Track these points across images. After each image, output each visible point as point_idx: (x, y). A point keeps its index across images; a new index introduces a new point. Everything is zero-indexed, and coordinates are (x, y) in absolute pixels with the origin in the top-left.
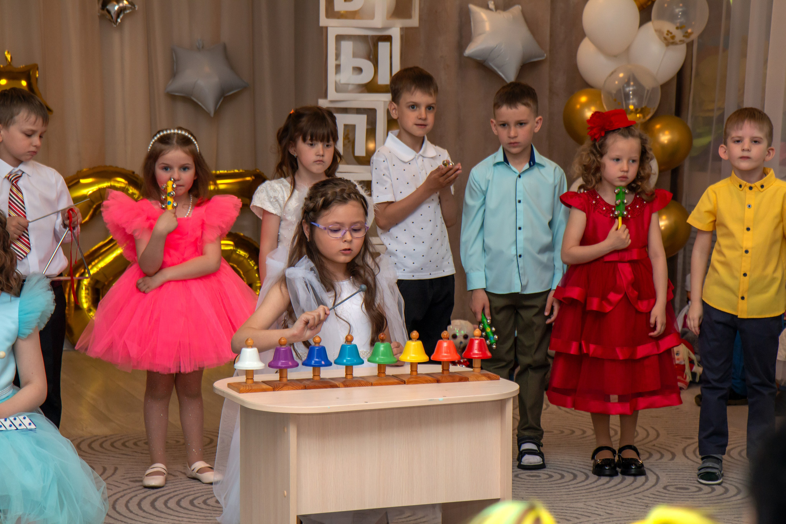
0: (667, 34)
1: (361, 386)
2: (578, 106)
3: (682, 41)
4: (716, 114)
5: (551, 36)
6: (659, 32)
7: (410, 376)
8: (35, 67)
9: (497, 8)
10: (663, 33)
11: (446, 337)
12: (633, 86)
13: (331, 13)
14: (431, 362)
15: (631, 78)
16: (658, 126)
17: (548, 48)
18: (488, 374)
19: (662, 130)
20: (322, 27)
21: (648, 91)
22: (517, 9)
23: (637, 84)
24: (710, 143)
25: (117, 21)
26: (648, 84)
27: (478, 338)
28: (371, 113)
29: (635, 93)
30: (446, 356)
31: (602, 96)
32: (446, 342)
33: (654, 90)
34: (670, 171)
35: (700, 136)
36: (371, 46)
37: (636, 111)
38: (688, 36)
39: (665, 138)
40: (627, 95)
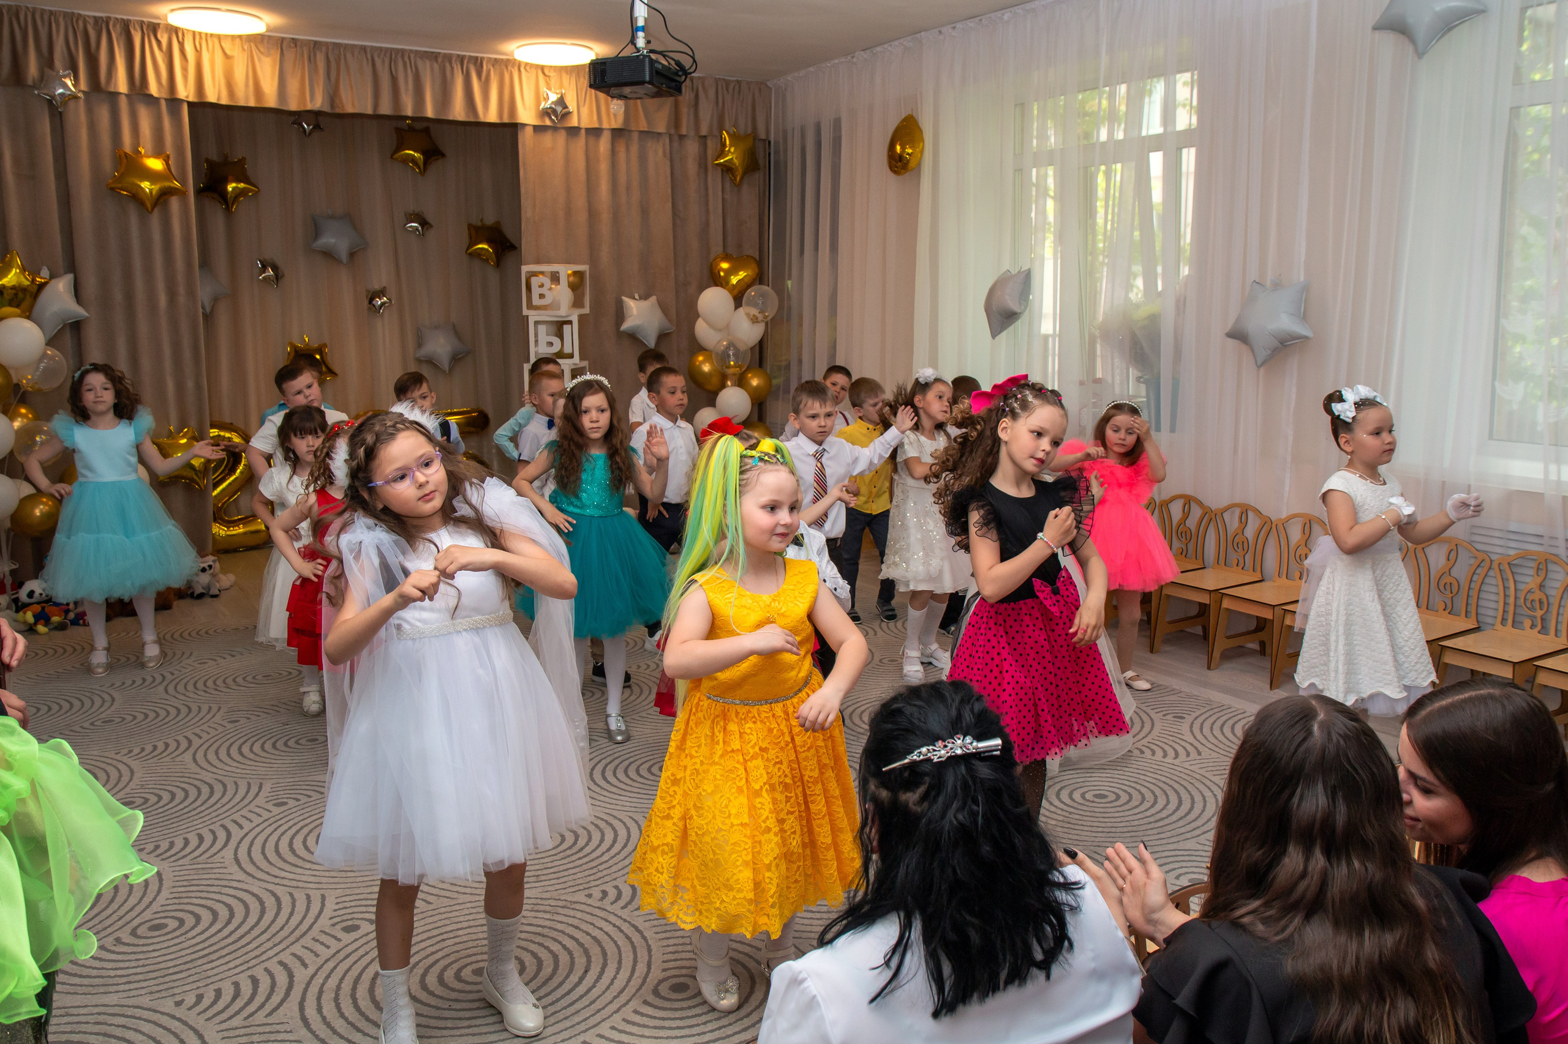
0: (753, 316)
3: (762, 321)
5: (677, 315)
6: (748, 315)
8: (325, 345)
9: (641, 298)
12: (732, 350)
13: (530, 306)
16: (750, 374)
17: (675, 324)
19: (752, 377)
20: (525, 316)
21: (742, 352)
22: (653, 299)
23: (736, 348)
24: (781, 383)
25: (379, 311)
26: (742, 348)
29: (733, 354)
33: (745, 351)
35: (775, 377)
36: (558, 327)
37: (735, 366)
38: (766, 317)
39: (755, 382)
40: (729, 356)
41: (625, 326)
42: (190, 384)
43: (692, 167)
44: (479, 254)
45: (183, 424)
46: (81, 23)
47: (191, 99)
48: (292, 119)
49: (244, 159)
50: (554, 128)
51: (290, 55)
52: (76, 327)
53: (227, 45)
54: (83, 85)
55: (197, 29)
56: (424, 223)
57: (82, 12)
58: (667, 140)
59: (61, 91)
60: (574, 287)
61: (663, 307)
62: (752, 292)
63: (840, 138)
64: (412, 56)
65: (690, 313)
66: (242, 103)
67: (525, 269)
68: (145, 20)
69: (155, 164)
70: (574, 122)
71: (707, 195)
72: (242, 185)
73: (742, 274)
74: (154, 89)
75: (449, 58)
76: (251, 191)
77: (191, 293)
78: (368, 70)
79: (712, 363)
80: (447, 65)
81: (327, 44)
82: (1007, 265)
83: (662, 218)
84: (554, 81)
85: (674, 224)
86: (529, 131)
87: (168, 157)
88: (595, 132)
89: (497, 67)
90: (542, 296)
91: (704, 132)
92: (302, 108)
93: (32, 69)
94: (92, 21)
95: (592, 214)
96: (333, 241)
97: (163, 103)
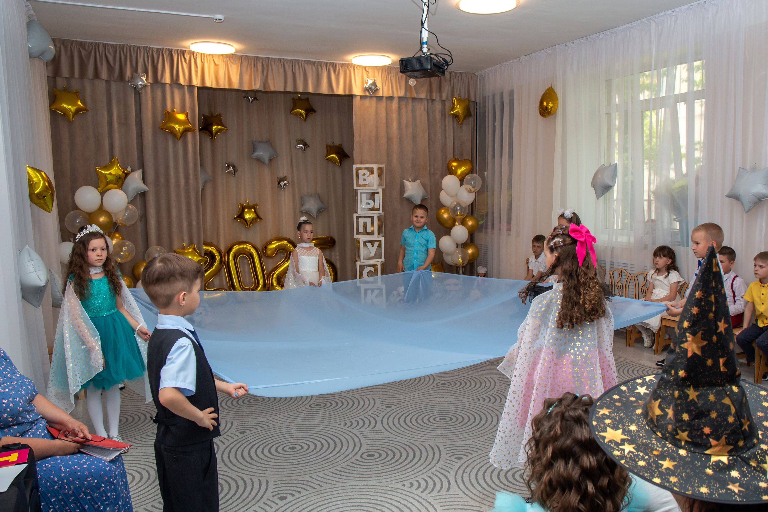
0: (469, 189)
2: (442, 214)
3: (474, 192)
4: (485, 213)
5: (431, 190)
6: (466, 189)
8: (257, 205)
9: (412, 181)
12: (459, 206)
13: (358, 185)
15: (458, 204)
16: (467, 219)
17: (429, 194)
19: (469, 221)
20: (355, 190)
21: (464, 208)
22: (418, 181)
23: (461, 206)
24: (483, 223)
25: (283, 188)
26: (464, 205)
28: (372, 218)
29: (460, 209)
31: (449, 210)
33: (466, 207)
35: (480, 221)
36: (372, 195)
37: (460, 215)
38: (475, 190)
39: (470, 223)
40: (457, 210)
41: (405, 195)
42: (194, 223)
43: (438, 115)
44: (331, 160)
45: (191, 243)
46: (151, 51)
47: (198, 86)
48: (244, 94)
49: (220, 114)
50: (370, 97)
51: (245, 64)
52: (143, 195)
53: (216, 60)
54: (150, 80)
55: (203, 52)
56: (305, 145)
57: (151, 46)
58: (426, 102)
59: (140, 83)
60: (380, 175)
61: (424, 185)
62: (468, 177)
63: (513, 99)
64: (303, 63)
65: (438, 188)
66: (222, 87)
67: (355, 166)
68: (180, 49)
69: (181, 117)
70: (380, 94)
71: (445, 129)
72: (219, 127)
73: (463, 169)
74: (182, 81)
75: (320, 63)
76: (223, 129)
77: (196, 179)
78: (282, 70)
79: (449, 214)
80: (319, 67)
81: (262, 58)
82: (603, 161)
83: (423, 142)
84: (370, 74)
85: (429, 144)
86: (358, 98)
87: (187, 113)
88: (390, 99)
89: (343, 67)
90: (364, 180)
91: (444, 98)
92: (250, 89)
93: (128, 73)
94: (155, 50)
95: (389, 139)
96: (261, 153)
97: (186, 87)
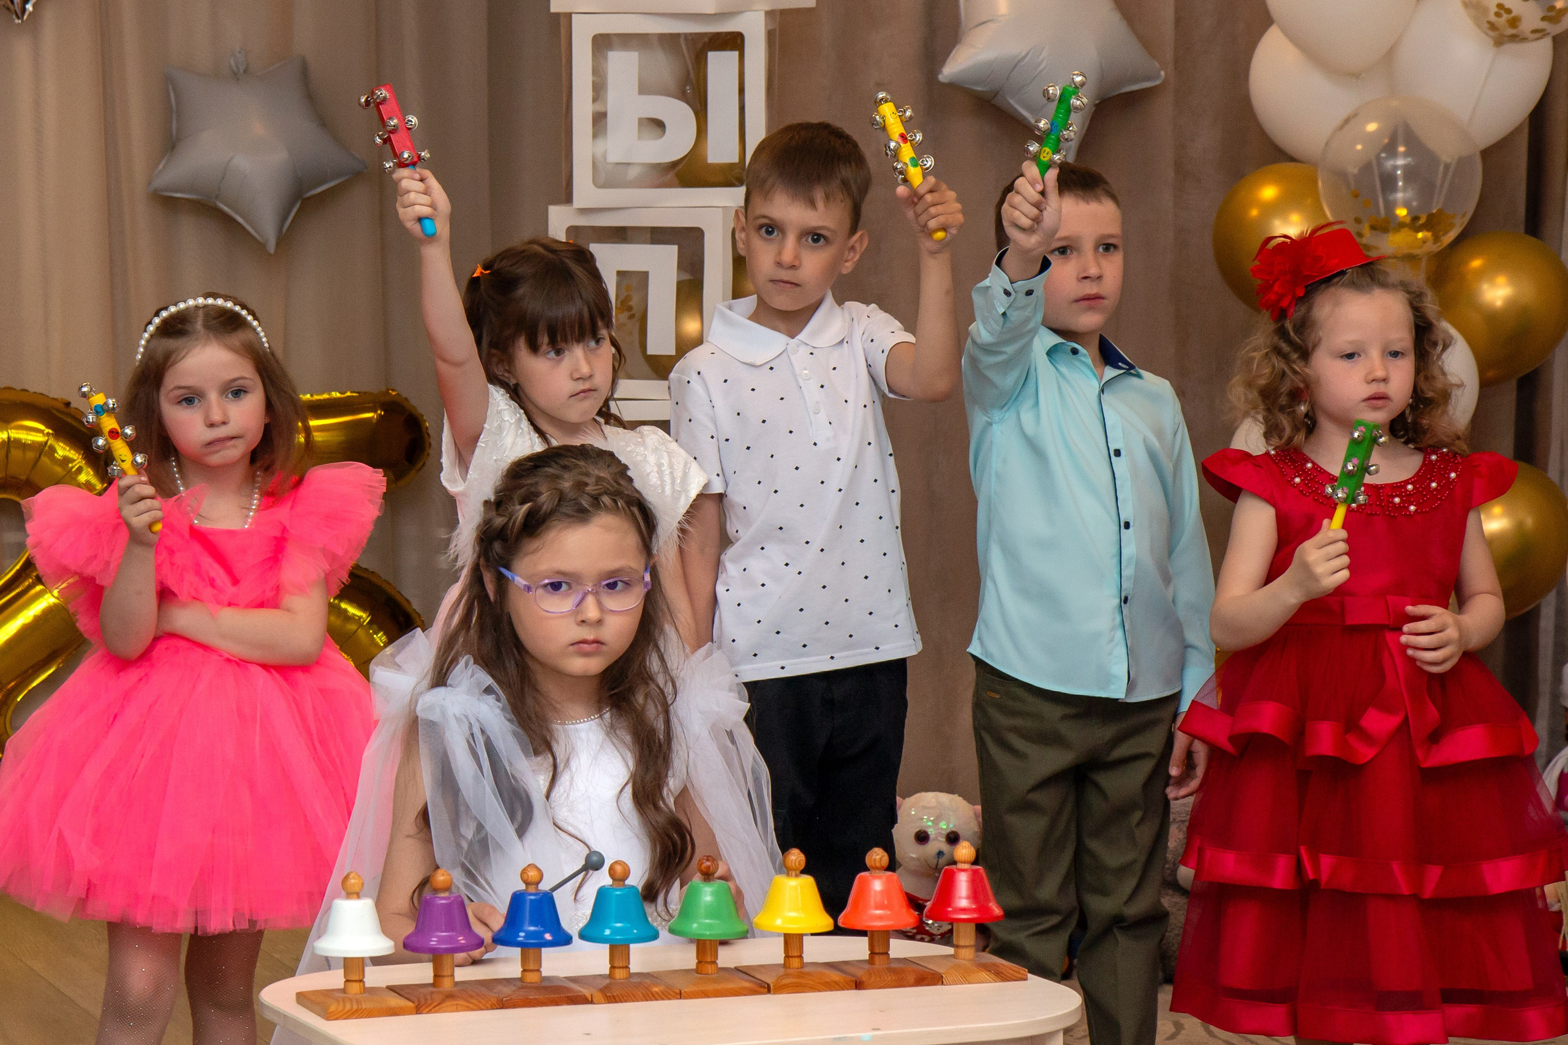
0: (1498, 15)
1: (652, 1000)
2: (1254, 212)
5: (1178, 21)
6: (1474, 7)
7: (782, 971)
10: (1486, 10)
11: (878, 864)
12: (1406, 155)
14: (837, 931)
15: (1401, 137)
16: (1476, 263)
17: (1169, 55)
18: (994, 964)
19: (1485, 272)
20: (557, 15)
21: (1447, 167)
25: (24, 10)
26: (1448, 148)
27: (966, 866)
28: (689, 241)
29: (1410, 174)
30: (880, 918)
31: (1320, 184)
32: (879, 878)
34: (1513, 383)
36: (689, 62)
37: (1415, 223)
39: (1497, 294)
40: (1389, 180)
41: (962, 62)
79: (1312, 210)
